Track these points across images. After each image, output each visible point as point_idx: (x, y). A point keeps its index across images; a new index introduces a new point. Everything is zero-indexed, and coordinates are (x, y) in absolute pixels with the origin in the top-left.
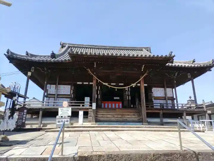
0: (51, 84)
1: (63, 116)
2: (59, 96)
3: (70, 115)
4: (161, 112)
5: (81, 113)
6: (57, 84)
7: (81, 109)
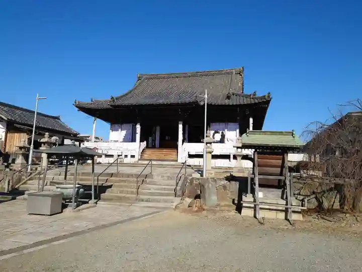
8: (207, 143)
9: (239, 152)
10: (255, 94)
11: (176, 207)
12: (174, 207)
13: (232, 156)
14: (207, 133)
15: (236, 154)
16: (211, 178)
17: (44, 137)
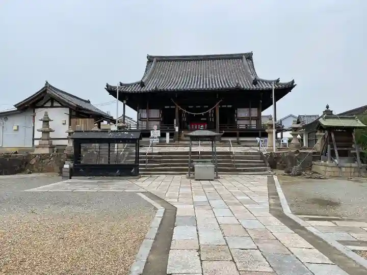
0: (143, 109)
1: (155, 136)
2: (150, 120)
3: (160, 136)
4: (238, 132)
5: (168, 134)
6: (148, 108)
7: (168, 131)
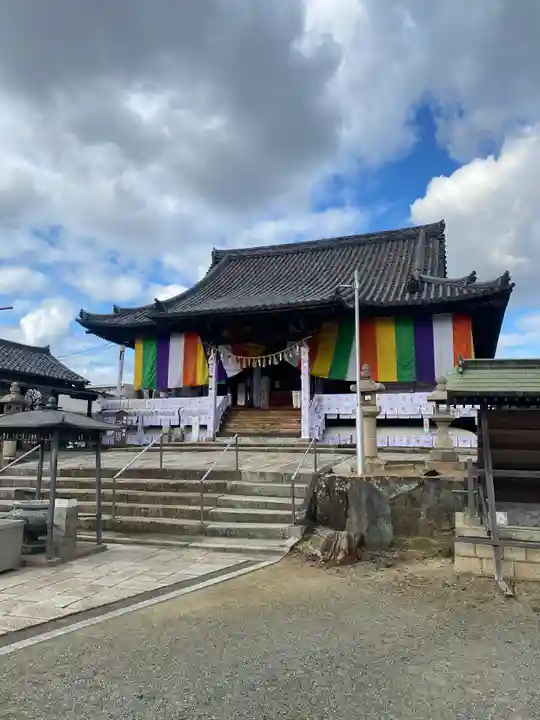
8: (363, 394)
9: (442, 413)
10: (472, 278)
11: (292, 548)
12: (286, 550)
13: (426, 422)
14: (361, 370)
15: (436, 416)
16: (377, 478)
17: (9, 393)
